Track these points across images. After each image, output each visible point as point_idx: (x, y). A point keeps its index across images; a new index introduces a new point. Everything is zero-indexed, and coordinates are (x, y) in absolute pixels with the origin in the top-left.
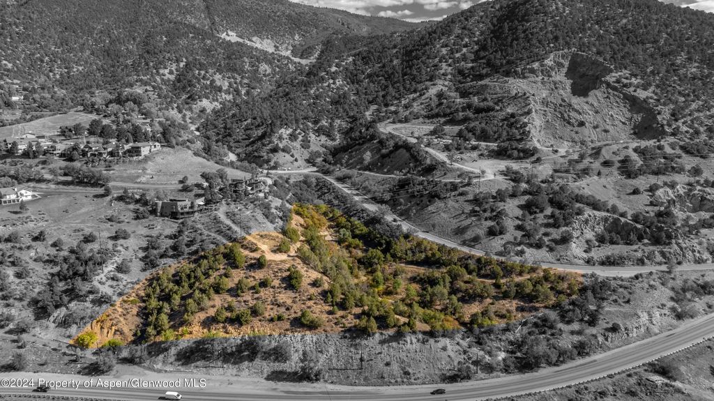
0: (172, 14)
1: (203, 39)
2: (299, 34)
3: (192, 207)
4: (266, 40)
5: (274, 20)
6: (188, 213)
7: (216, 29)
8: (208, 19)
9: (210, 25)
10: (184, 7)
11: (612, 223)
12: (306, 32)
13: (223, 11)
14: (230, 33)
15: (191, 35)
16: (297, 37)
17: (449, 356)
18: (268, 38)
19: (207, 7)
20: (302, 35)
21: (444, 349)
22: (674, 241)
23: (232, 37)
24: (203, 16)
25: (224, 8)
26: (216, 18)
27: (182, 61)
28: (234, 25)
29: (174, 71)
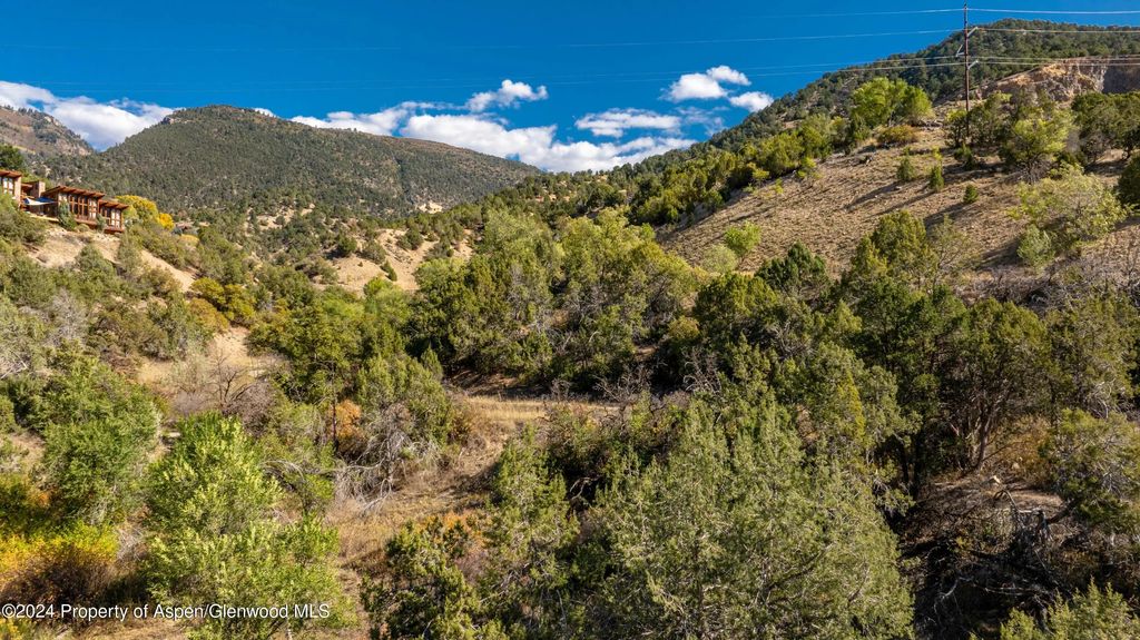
0: (339, 174)
1: (382, 207)
7: (411, 198)
8: (400, 186)
9: (403, 191)
10: (363, 167)
13: (425, 176)
14: (433, 205)
15: (361, 201)
19: (402, 170)
24: (392, 181)
25: (428, 171)
26: (413, 185)
27: (307, 208)
28: (440, 195)
29: (287, 219)
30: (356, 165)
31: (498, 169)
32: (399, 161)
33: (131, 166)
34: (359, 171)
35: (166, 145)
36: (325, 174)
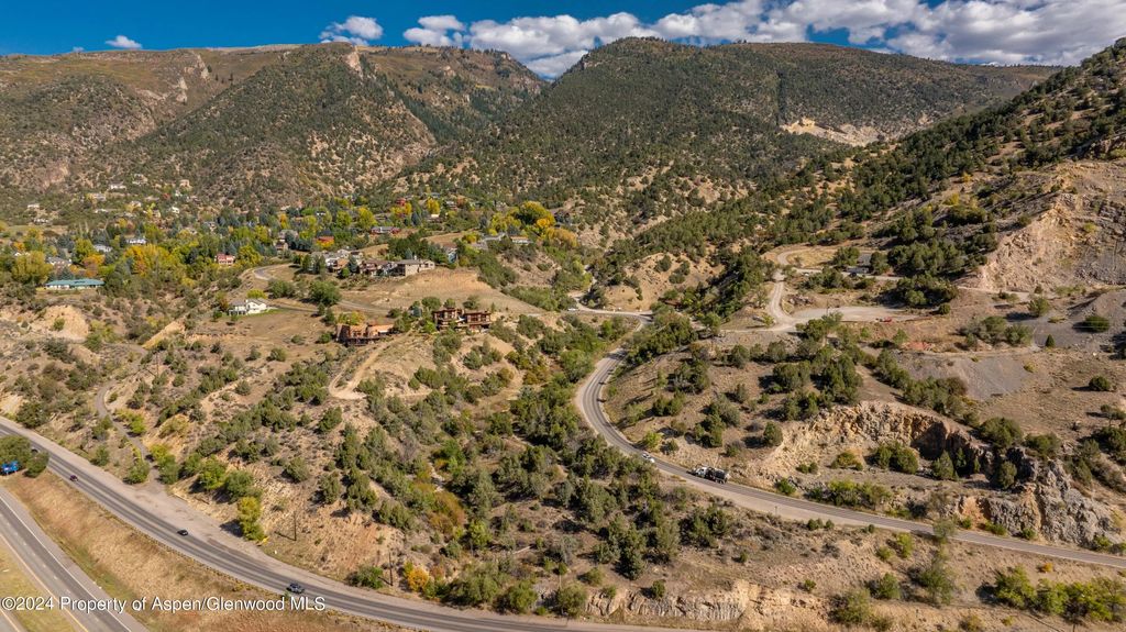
0: (719, 100)
1: (751, 134)
2: (929, 115)
3: (366, 334)
4: (865, 127)
5: (889, 96)
6: (362, 340)
7: (784, 118)
8: (776, 104)
9: (777, 111)
10: (743, 88)
11: (929, 431)
12: (944, 110)
13: (802, 90)
14: (805, 121)
15: (734, 128)
16: (924, 119)
17: (379, 552)
18: (867, 125)
19: (781, 86)
20: (936, 115)
21: (380, 541)
22: (1031, 487)
23: (809, 126)
24: (769, 99)
25: (805, 84)
26: (789, 101)
27: (667, 165)
28: (814, 109)
29: (651, 179)
30: (738, 87)
31: (882, 71)
32: (780, 75)
33: (553, 119)
34: (741, 94)
35: (579, 93)
36: (705, 102)
